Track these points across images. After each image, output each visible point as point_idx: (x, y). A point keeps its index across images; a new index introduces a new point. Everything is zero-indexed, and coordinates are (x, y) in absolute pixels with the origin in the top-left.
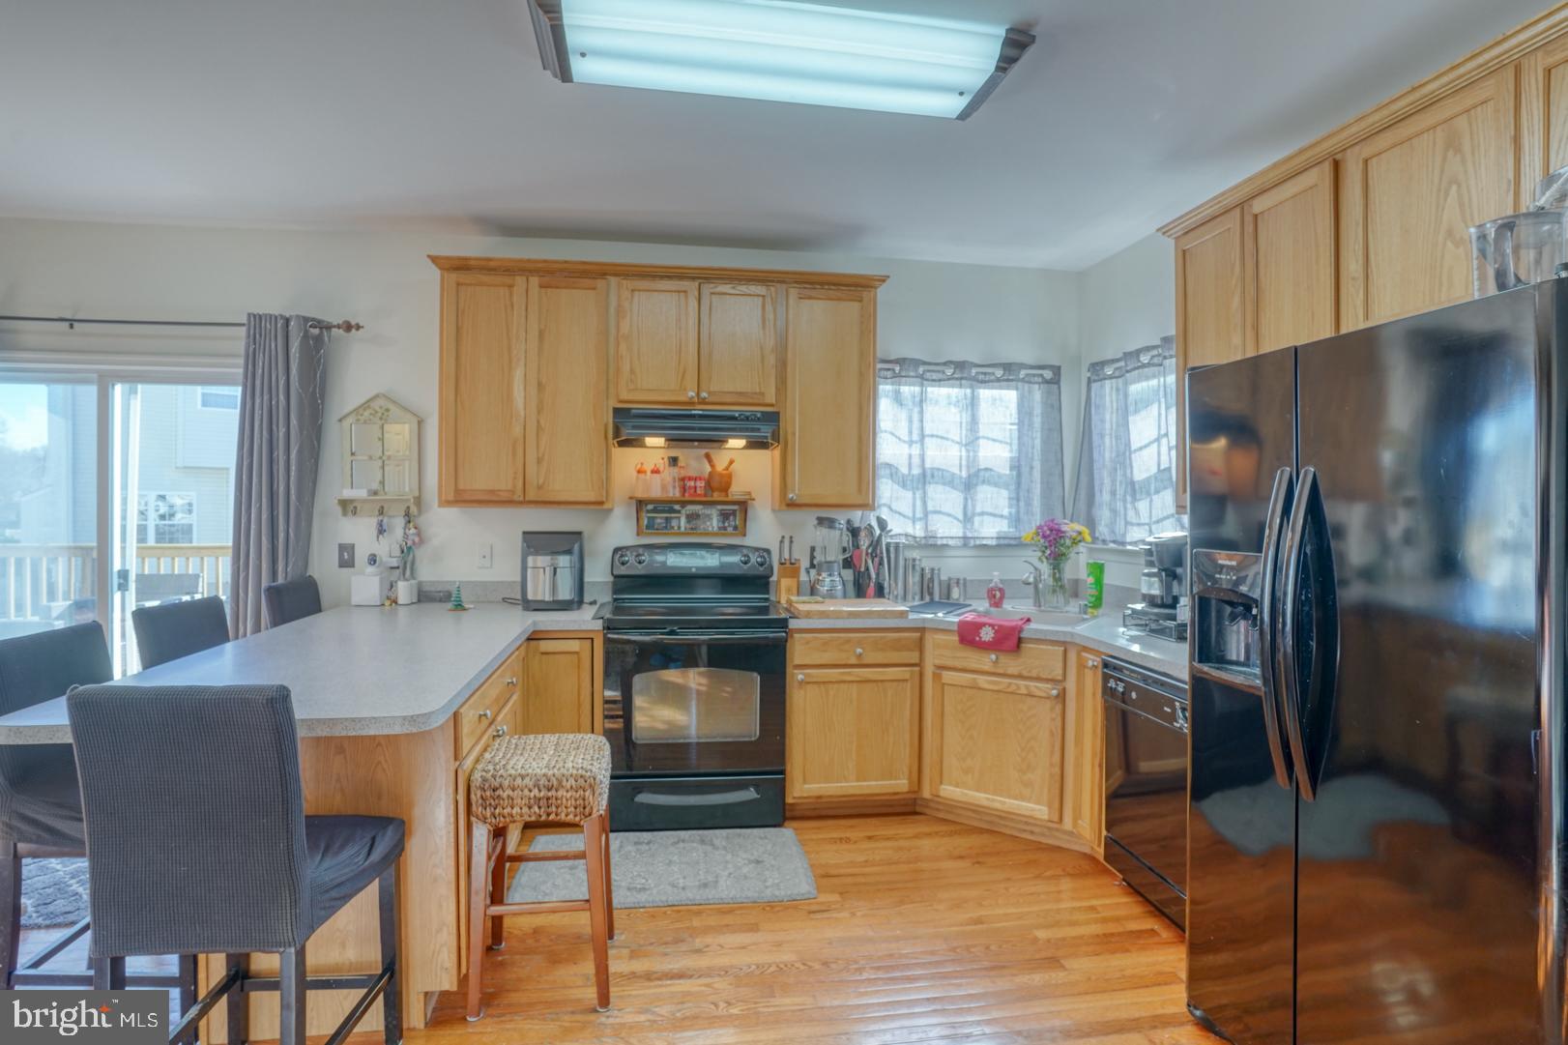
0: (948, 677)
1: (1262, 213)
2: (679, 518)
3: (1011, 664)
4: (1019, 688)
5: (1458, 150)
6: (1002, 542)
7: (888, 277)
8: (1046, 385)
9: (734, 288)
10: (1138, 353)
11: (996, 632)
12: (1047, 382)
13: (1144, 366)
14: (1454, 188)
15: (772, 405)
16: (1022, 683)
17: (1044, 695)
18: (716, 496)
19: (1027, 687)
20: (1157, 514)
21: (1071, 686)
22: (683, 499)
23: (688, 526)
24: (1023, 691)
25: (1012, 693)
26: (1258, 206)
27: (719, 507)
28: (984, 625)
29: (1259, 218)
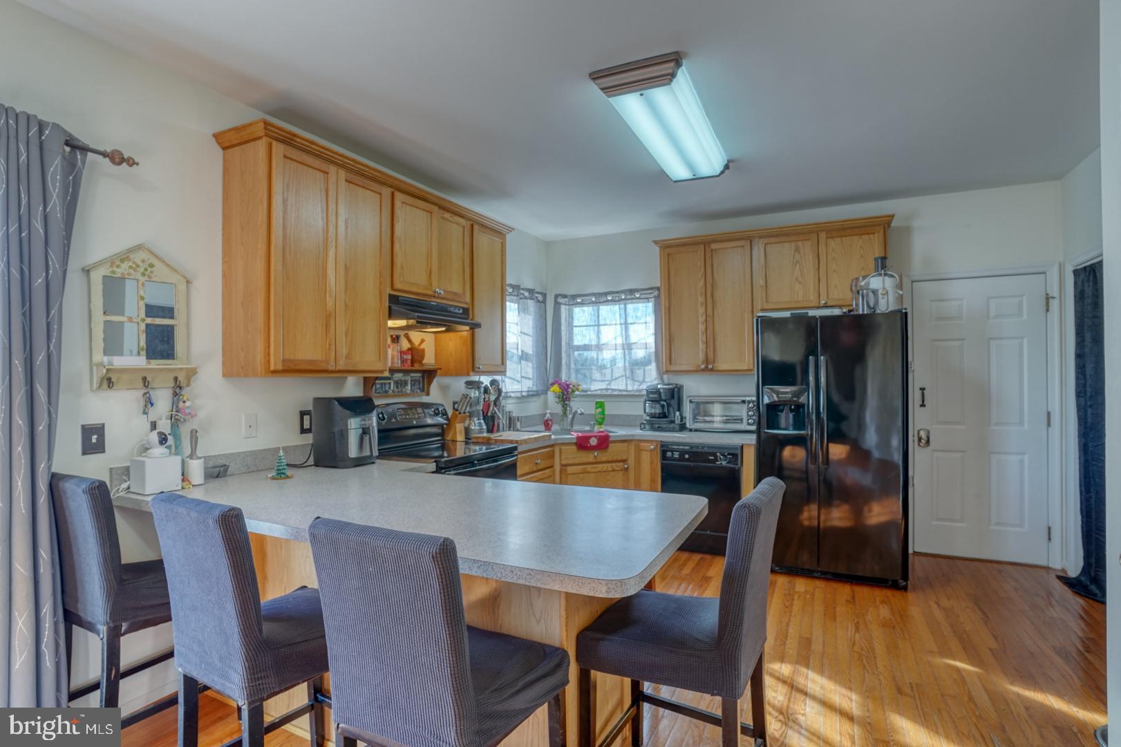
0: (570, 469)
1: (716, 250)
2: (390, 383)
3: (604, 456)
4: (607, 467)
5: (799, 252)
6: (531, 393)
7: (514, 229)
8: (538, 304)
9: (451, 217)
10: (606, 294)
11: (598, 440)
12: (538, 301)
13: (608, 301)
14: (798, 265)
15: (467, 303)
16: (609, 465)
17: (619, 469)
18: (417, 367)
19: (612, 466)
20: (616, 375)
21: (631, 462)
22: (403, 368)
23: (396, 390)
24: (610, 469)
25: (605, 471)
26: (714, 246)
27: (412, 375)
28: (591, 437)
29: (714, 252)
